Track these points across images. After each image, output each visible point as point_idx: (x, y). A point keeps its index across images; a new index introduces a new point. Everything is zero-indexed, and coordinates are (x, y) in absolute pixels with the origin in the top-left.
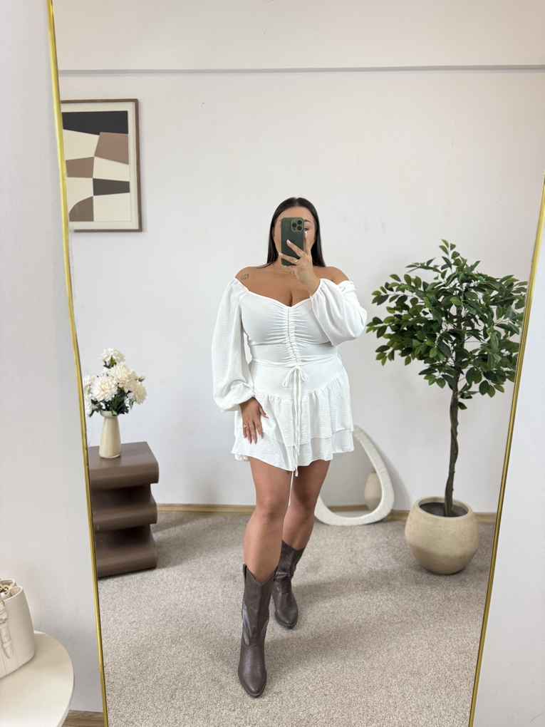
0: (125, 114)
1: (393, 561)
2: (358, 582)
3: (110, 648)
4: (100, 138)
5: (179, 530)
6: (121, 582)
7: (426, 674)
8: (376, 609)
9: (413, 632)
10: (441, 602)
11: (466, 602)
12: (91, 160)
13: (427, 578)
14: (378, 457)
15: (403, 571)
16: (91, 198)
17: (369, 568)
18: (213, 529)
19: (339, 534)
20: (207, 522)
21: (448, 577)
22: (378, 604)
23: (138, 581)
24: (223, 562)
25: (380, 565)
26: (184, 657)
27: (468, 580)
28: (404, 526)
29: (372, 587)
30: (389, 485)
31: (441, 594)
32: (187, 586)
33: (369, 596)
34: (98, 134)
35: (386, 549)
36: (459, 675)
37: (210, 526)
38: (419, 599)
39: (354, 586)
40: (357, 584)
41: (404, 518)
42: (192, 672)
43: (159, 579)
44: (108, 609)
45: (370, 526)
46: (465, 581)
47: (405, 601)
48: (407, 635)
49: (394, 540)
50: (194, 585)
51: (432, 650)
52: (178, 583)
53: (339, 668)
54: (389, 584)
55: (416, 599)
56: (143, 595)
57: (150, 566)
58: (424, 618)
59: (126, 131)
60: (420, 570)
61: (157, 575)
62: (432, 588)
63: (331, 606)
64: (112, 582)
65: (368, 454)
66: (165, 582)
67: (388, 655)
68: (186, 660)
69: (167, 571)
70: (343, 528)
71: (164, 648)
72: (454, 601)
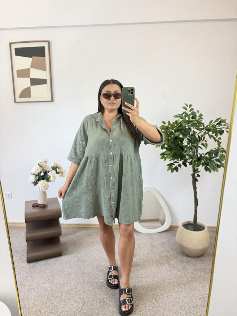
0: (43, 48)
1: (170, 251)
2: (154, 262)
3: (38, 297)
4: (32, 59)
5: (74, 236)
6: (46, 263)
7: (184, 310)
8: (162, 276)
9: (179, 287)
10: (192, 272)
11: (204, 271)
12: (29, 70)
13: (186, 259)
14: (164, 202)
15: (175, 256)
16: (30, 87)
17: (159, 254)
18: (89, 235)
19: (146, 237)
20: (86, 232)
21: (196, 259)
22: (163, 273)
23: (53, 262)
24: (93, 252)
25: (165, 253)
26: (72, 301)
27: (205, 260)
28: (176, 233)
29: (161, 264)
30: (169, 215)
31: (192, 267)
32: (76, 265)
33: (159, 269)
34: (32, 57)
35: (167, 245)
36: (200, 310)
37: (88, 234)
38: (182, 270)
39: (152, 264)
40: (153, 263)
41: (176, 229)
42: (75, 310)
43: (63, 261)
44: (39, 276)
45: (160, 233)
46: (204, 260)
47: (176, 271)
48: (176, 289)
49: (171, 240)
50: (79, 264)
51: (187, 297)
52: (72, 263)
53: (144, 307)
54: (168, 263)
55: (181, 270)
56: (55, 269)
57: (59, 255)
58: (184, 280)
59: (44, 56)
60: (183, 255)
61: (62, 258)
62: (188, 264)
63: (141, 274)
64: (42, 263)
65: (159, 200)
66: (66, 262)
67: (167, 299)
68: (73, 303)
69: (67, 257)
70: (148, 234)
71: (63, 297)
72: (199, 271)
